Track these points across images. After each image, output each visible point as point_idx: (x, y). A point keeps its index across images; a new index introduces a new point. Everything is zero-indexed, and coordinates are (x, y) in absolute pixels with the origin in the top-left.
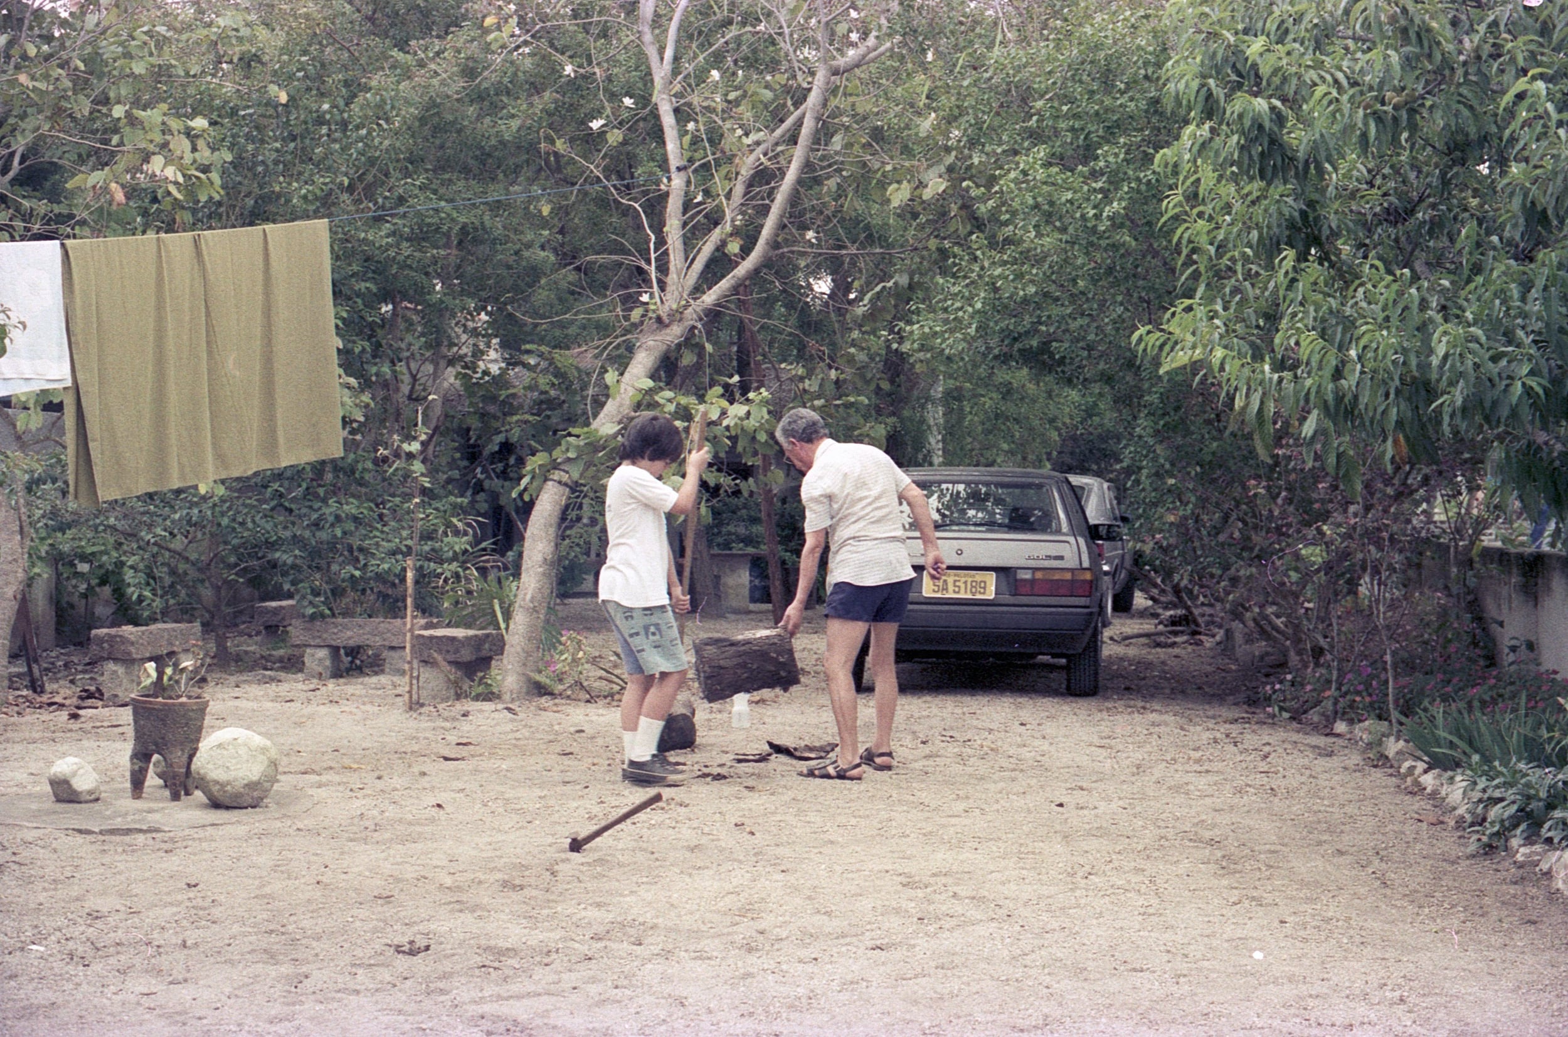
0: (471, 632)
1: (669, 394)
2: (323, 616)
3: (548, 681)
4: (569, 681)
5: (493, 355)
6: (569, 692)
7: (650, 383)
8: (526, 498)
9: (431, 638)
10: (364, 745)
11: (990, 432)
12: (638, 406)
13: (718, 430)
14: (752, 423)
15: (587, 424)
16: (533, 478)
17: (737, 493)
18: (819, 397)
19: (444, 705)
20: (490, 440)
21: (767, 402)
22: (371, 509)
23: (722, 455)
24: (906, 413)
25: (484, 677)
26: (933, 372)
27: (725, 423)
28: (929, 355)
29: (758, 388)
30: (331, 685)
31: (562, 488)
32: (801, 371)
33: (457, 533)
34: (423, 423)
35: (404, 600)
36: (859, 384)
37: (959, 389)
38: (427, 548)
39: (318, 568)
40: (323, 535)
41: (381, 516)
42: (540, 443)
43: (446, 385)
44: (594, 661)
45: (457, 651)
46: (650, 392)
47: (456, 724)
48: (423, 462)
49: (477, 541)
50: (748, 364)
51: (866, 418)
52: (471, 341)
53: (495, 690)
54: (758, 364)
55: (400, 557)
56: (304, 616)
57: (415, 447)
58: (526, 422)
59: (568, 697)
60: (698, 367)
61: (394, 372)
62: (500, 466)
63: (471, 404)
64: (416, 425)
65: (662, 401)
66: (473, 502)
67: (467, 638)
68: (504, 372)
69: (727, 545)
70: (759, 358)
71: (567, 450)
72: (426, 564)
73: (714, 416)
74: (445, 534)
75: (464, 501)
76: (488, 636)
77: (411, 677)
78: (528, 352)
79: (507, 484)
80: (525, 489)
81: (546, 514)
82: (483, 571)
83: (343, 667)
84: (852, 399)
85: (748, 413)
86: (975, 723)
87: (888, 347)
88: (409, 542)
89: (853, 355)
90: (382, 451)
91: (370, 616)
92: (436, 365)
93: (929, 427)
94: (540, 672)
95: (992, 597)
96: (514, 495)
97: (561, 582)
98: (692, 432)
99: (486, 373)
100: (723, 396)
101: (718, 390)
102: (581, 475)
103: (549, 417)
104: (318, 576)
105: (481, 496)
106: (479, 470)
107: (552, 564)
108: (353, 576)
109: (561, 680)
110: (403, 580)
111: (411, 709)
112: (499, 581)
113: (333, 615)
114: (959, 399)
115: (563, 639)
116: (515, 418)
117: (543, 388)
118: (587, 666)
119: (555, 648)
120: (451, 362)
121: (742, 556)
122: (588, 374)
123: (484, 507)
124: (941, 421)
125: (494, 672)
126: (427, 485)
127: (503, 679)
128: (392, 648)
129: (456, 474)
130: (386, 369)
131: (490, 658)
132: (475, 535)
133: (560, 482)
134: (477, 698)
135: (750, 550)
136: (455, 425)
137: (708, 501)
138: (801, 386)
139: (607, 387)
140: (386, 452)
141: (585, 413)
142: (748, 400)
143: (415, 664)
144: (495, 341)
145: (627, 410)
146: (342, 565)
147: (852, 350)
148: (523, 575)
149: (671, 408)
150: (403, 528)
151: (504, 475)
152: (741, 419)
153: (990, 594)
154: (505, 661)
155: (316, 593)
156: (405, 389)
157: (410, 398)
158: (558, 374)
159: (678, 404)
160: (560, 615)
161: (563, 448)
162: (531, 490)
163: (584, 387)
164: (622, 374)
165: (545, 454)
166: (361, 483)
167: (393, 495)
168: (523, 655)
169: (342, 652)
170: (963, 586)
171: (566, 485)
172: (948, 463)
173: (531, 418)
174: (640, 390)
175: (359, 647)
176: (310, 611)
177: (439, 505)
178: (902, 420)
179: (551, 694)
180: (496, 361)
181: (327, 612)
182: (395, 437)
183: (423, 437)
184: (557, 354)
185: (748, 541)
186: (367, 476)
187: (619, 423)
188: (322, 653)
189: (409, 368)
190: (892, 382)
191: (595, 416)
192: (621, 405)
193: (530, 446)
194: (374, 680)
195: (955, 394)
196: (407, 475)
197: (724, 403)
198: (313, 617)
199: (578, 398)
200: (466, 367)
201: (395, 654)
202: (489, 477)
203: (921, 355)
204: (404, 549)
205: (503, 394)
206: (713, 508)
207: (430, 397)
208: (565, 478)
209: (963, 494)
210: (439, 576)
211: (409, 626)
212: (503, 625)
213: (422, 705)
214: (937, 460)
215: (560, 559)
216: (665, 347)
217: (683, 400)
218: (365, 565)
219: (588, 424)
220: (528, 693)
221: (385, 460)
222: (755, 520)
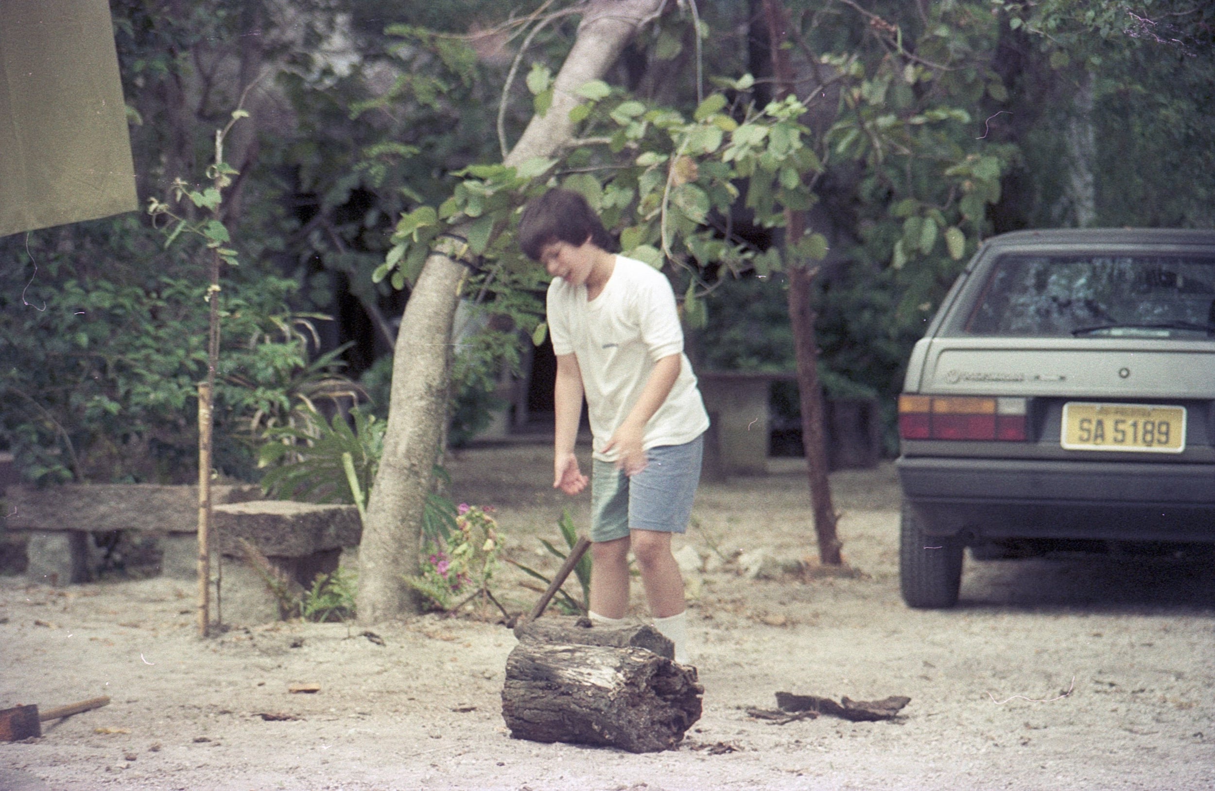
0: (306, 508)
1: (634, 107)
2: (60, 480)
3: (434, 590)
4: (470, 589)
5: (337, 41)
6: (469, 608)
7: (602, 90)
8: (398, 285)
9: (241, 517)
10: (128, 695)
11: (1176, 167)
12: (581, 128)
13: (717, 170)
14: (775, 155)
15: (497, 158)
16: (408, 251)
17: (749, 273)
18: (885, 110)
19: (260, 629)
20: (332, 185)
21: (800, 120)
22: (138, 299)
23: (724, 210)
24: (1033, 137)
25: (327, 583)
26: (1079, 67)
27: (727, 156)
28: (1074, 38)
29: (783, 97)
30: (73, 593)
31: (454, 267)
32: (855, 67)
33: (281, 339)
34: (225, 158)
35: (194, 452)
36: (955, 90)
37: (1123, 95)
38: (229, 365)
39: (50, 400)
40: (58, 345)
41: (154, 313)
42: (419, 190)
43: (261, 92)
44: (510, 555)
45: (281, 540)
46: (603, 104)
47: (281, 660)
48: (226, 221)
49: (313, 355)
50: (767, 54)
51: (966, 146)
52: (303, 19)
53: (346, 604)
54: (784, 55)
55: (184, 380)
56: (26, 480)
57: (211, 198)
58: (395, 156)
59: (468, 616)
60: (684, 60)
61: (174, 71)
62: (351, 229)
63: (304, 125)
64: (213, 159)
65: (621, 119)
66: (307, 289)
67: (299, 517)
68: (356, 70)
69: (729, 361)
70: (786, 45)
71: (466, 203)
72: (229, 391)
73: (711, 143)
74: (261, 341)
75: (293, 284)
76: (333, 514)
77: (208, 583)
78: (398, 38)
79: (363, 258)
80: (395, 269)
81: (430, 310)
82: (325, 405)
83: (91, 565)
84: (941, 114)
85: (767, 139)
86: (1151, 660)
87: (1004, 25)
88: (201, 355)
89: (946, 40)
90: (155, 206)
91: (137, 481)
92: (245, 59)
93: (1073, 162)
94: (421, 574)
95: (1180, 449)
96: (376, 278)
97: (455, 424)
98: (674, 171)
99: (327, 72)
100: (725, 110)
101: (717, 100)
102: (489, 244)
103: (430, 146)
104: (49, 413)
105: (321, 280)
106: (315, 236)
107: (440, 393)
108: (106, 413)
109: (456, 588)
110: (193, 419)
111: (207, 634)
112: (351, 421)
113: (76, 479)
114: (1124, 112)
115: (460, 519)
116: (376, 150)
117: (422, 99)
118: (498, 564)
119: (447, 535)
120: (270, 53)
121: (758, 379)
122: (500, 73)
123: (325, 296)
124: (1093, 150)
125: (344, 572)
126: (233, 262)
127: (361, 586)
128: (175, 534)
129: (278, 243)
130: (160, 64)
131: (338, 551)
132: (311, 343)
133: (453, 257)
134: (316, 617)
135: (771, 369)
136: (277, 158)
137: (699, 288)
138: (856, 92)
139: (529, 96)
140: (163, 207)
141: (494, 138)
142: (766, 117)
143: (214, 562)
144: (341, 19)
145: (563, 136)
146: (88, 395)
147: (943, 31)
148: (393, 413)
149: (638, 130)
150: (194, 333)
151: (358, 244)
152: (755, 148)
153: (1177, 445)
154: (363, 556)
155: (46, 441)
156: (193, 99)
157: (201, 114)
158: (446, 74)
159: (650, 125)
160: (455, 477)
161: (457, 199)
162: (406, 272)
163: (492, 96)
164: (555, 74)
165: (430, 210)
166: (122, 256)
167: (175, 277)
168: (393, 546)
169: (91, 540)
170: (1130, 432)
171: (463, 261)
172: (1103, 221)
173: (402, 149)
174: (587, 101)
175: (119, 532)
176: (38, 472)
177: (251, 293)
178: (1026, 150)
179: (440, 611)
180: (342, 52)
181: (67, 473)
182: (178, 181)
183: (226, 182)
184: (445, 43)
185: (767, 354)
186: (131, 244)
187: (552, 157)
188: (58, 543)
189: (198, 63)
190: (1009, 84)
191: (512, 144)
192: (554, 128)
193: (402, 196)
194: (145, 587)
195: (1117, 104)
196: (197, 243)
197: (728, 123)
198: (42, 483)
199: (480, 114)
200: (293, 61)
201: (179, 545)
202: (333, 247)
203: (1061, 39)
204: (193, 367)
205: (356, 109)
206: (708, 299)
207: (237, 114)
208: (462, 249)
209: (1130, 275)
210: (249, 411)
211: (203, 498)
212: (358, 496)
213: (225, 629)
214: (1086, 215)
215: (453, 384)
216: (626, 29)
217: (659, 118)
218: (128, 393)
219: (499, 159)
220: (401, 608)
221: (161, 219)
222: (777, 319)
